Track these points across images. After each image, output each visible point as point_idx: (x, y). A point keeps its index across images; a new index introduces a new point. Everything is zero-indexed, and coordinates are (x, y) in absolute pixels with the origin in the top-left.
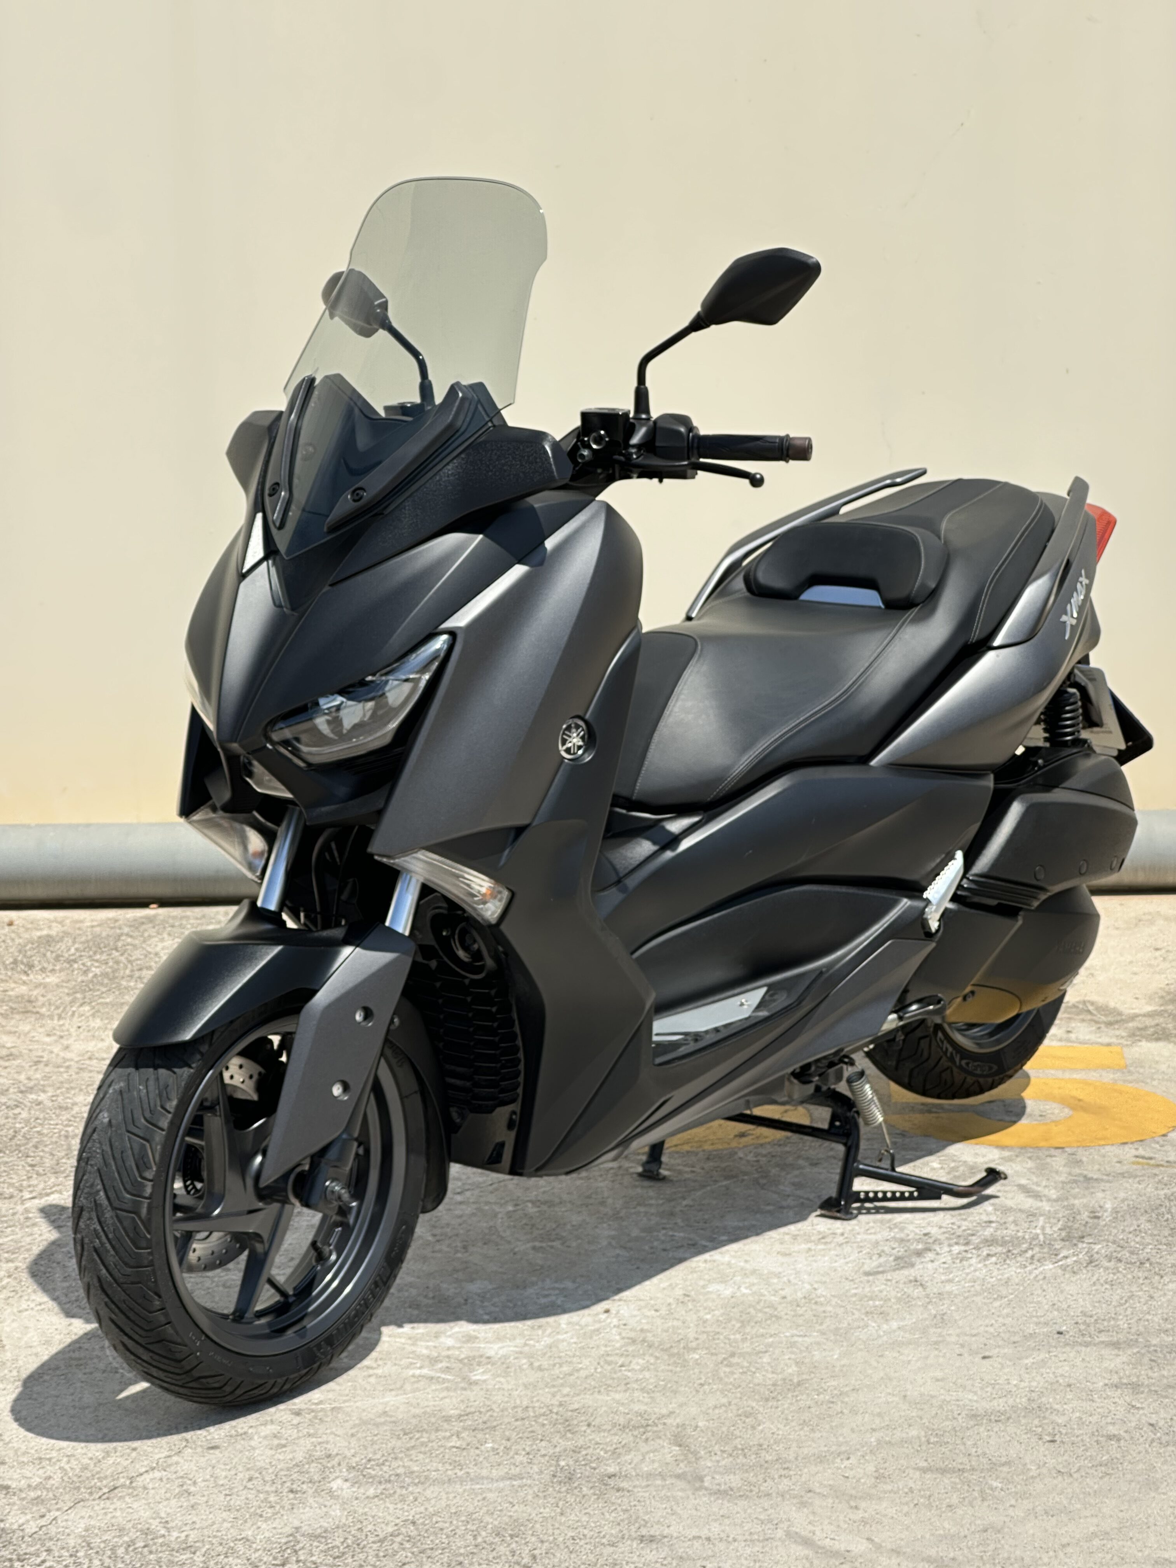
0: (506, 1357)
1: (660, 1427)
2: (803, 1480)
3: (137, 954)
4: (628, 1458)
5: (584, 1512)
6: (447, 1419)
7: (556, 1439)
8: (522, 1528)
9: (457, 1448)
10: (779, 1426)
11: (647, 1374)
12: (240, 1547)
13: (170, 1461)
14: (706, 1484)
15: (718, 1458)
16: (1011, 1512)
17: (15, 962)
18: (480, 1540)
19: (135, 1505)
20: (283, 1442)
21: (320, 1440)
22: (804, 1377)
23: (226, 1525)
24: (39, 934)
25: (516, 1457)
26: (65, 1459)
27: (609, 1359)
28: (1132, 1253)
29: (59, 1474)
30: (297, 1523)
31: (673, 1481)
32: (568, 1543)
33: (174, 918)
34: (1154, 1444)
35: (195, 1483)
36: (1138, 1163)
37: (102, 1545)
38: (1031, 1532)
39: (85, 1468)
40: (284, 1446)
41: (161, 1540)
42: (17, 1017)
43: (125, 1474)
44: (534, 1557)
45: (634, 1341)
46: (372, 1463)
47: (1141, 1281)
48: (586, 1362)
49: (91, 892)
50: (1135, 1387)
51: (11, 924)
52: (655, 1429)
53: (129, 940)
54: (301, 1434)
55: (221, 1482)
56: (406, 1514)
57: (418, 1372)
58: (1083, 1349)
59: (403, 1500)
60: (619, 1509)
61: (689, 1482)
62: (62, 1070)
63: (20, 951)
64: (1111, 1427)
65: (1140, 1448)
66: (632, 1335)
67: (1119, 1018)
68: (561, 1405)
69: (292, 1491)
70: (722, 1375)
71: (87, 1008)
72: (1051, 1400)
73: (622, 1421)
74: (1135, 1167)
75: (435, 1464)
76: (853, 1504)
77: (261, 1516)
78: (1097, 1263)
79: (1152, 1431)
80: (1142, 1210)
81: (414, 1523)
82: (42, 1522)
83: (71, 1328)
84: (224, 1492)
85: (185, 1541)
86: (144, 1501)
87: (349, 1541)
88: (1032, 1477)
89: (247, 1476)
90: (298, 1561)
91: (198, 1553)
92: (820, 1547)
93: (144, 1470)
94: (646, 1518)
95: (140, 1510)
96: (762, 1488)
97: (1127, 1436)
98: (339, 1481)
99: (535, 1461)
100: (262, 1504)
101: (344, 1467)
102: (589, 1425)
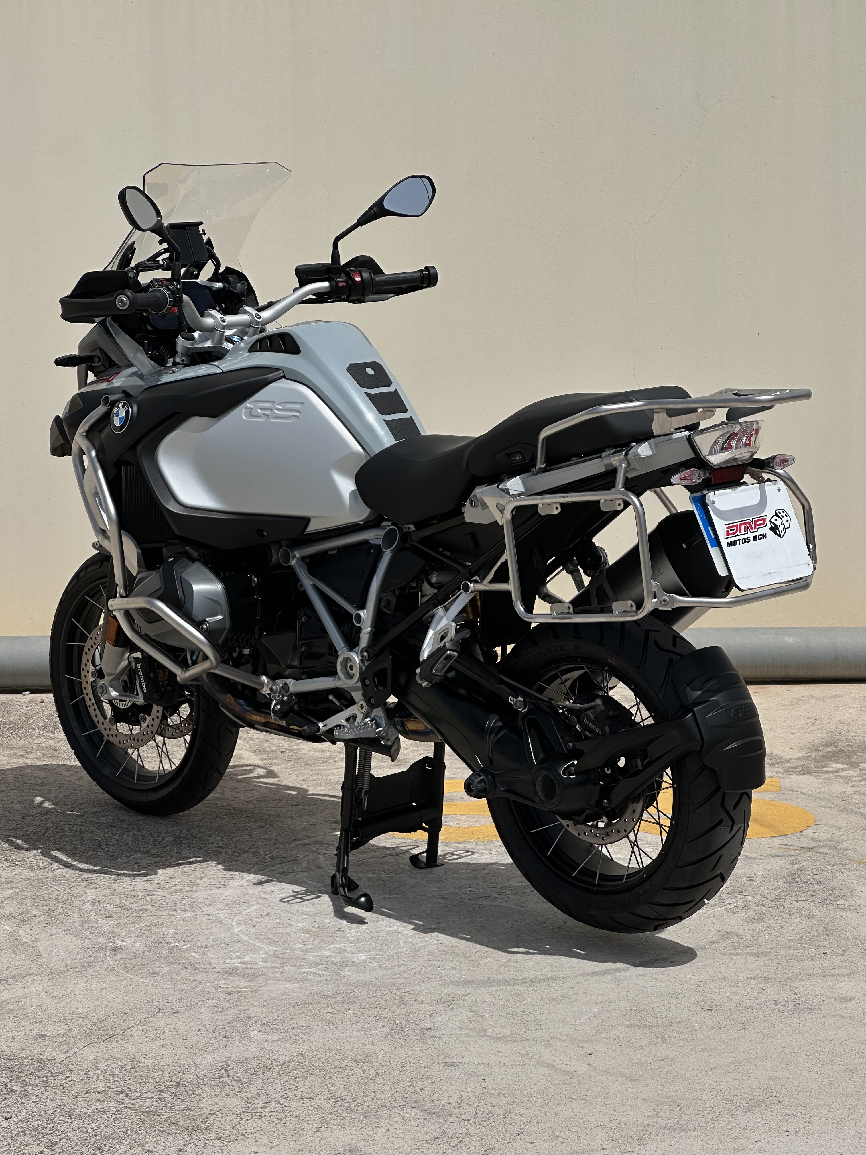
0: (365, 961)
1: (461, 1001)
2: (550, 1031)
4: (439, 1019)
5: (410, 1049)
6: (325, 997)
7: (394, 1008)
8: (370, 1058)
9: (331, 1013)
10: (537, 1001)
11: (454, 972)
12: (192, 1068)
13: (148, 1020)
14: (488, 1034)
15: (496, 1019)
16: (680, 1049)
17: (45, 725)
18: (343, 1064)
19: (126, 1045)
20: (220, 1010)
21: (243, 1008)
22: (555, 973)
23: (183, 1056)
25: (368, 1018)
26: (82, 1019)
27: (430, 963)
28: (772, 901)
29: (78, 1028)
30: (228, 1055)
31: (467, 1031)
32: (400, 1067)
34: (775, 1012)
35: (164, 1033)
36: (782, 848)
37: (105, 1068)
38: (692, 1061)
39: (95, 1024)
40: (221, 1012)
41: (142, 1065)
43: (120, 1028)
44: (378, 1074)
45: (447, 953)
46: (277, 1021)
47: (776, 918)
48: (415, 965)
50: (766, 980)
51: (42, 702)
52: (458, 1002)
54: (231, 1005)
55: (180, 1032)
56: (297, 1050)
57: (307, 970)
58: (735, 957)
59: (296, 1042)
60: (432, 1047)
61: (477, 1033)
62: (77, 792)
63: (49, 719)
64: (748, 1002)
65: (766, 1014)
66: (446, 949)
67: (779, 761)
69: (225, 1037)
70: (502, 972)
72: (712, 986)
73: (437, 998)
74: (780, 851)
75: (316, 1022)
76: (580, 1045)
77: (206, 1051)
78: (749, 907)
79: (774, 1004)
80: (782, 877)
81: (302, 1055)
82: (67, 1055)
83: (85, 944)
84: (182, 1038)
85: (158, 1065)
86: (131, 1043)
87: (261, 1065)
88: (695, 1030)
89: (197, 1029)
90: (228, 1076)
91: (166, 1072)
92: (557, 1069)
93: (132, 1025)
94: (449, 1052)
95: (129, 1047)
96: (523, 1036)
97: (758, 1007)
98: (255, 1031)
99: (380, 1020)
100: (206, 1045)
101: (259, 1023)
102: (415, 1001)
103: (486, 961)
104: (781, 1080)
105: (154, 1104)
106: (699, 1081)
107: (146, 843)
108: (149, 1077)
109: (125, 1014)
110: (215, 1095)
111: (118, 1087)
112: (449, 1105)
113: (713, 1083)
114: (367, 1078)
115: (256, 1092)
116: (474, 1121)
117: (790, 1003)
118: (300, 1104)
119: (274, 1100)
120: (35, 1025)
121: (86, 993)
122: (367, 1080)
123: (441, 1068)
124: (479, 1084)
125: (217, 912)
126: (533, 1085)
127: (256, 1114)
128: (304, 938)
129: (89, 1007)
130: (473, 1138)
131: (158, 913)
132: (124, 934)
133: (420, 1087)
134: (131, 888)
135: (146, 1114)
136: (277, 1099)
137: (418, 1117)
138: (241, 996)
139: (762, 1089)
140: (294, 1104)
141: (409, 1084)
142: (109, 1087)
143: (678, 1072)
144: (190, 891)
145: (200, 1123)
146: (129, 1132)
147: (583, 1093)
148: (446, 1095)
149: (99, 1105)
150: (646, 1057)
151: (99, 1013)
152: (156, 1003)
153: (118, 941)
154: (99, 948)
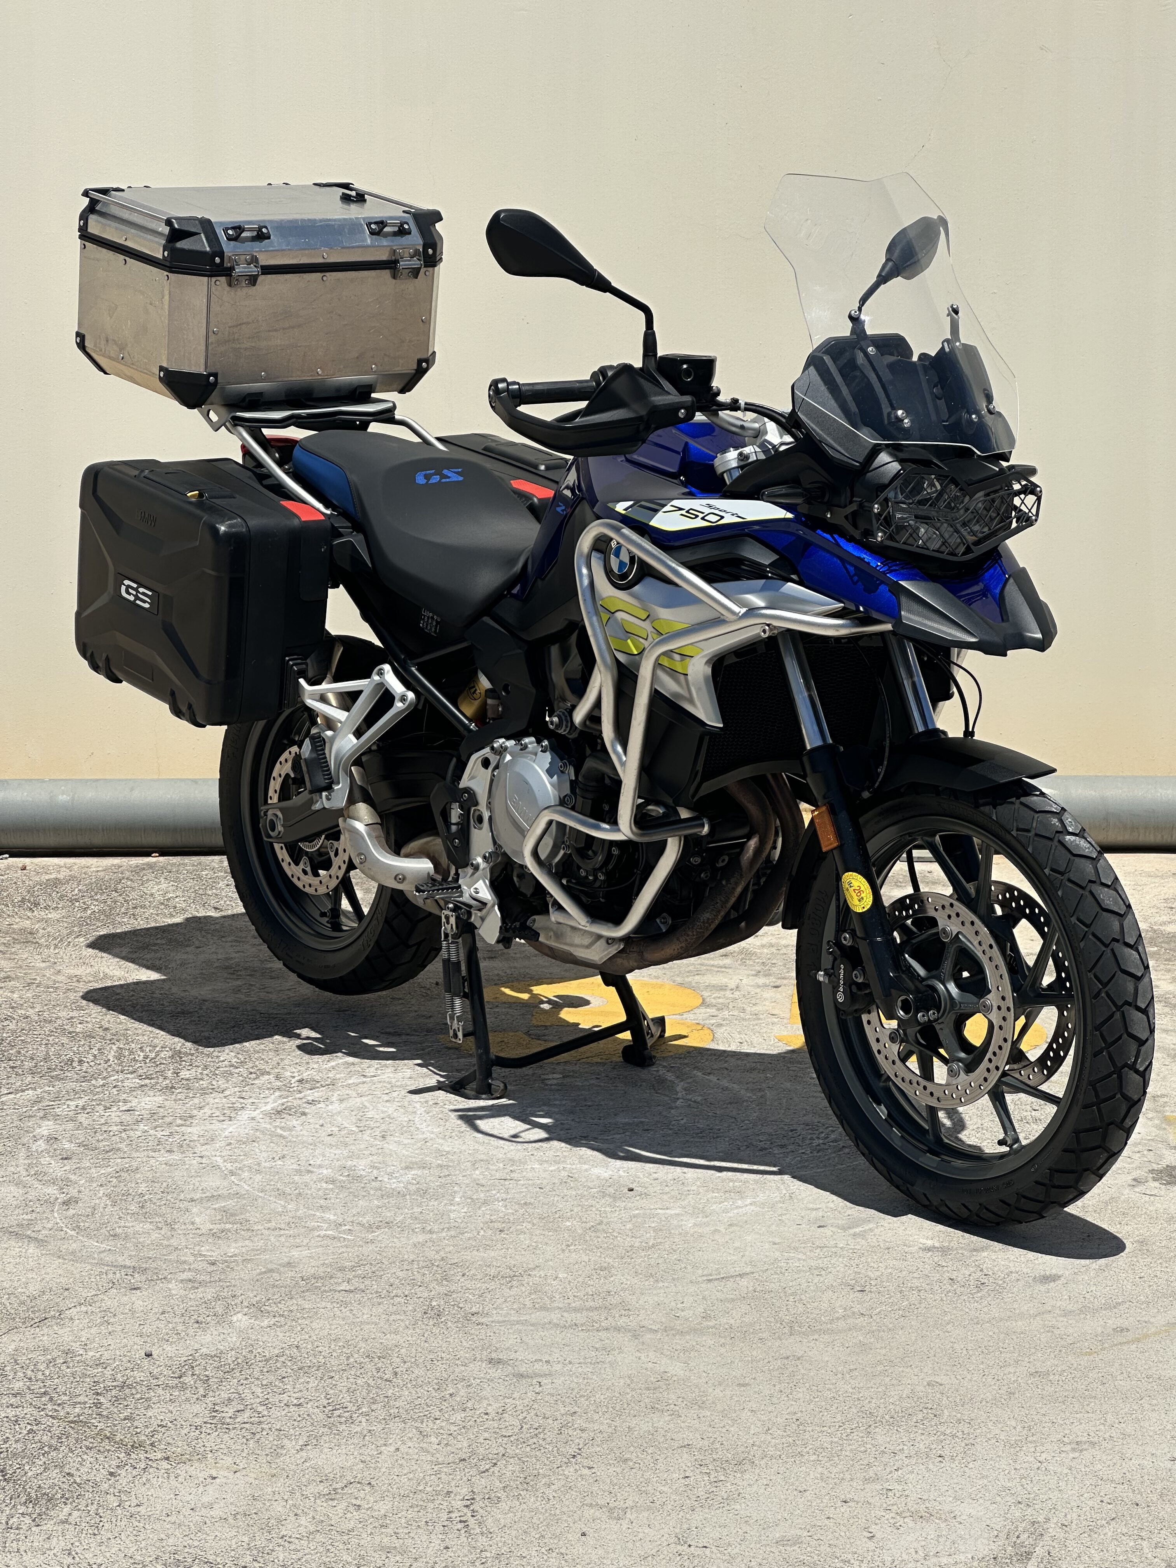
0: (403, 1222)
1: (525, 1277)
2: (640, 1318)
3: (133, 895)
4: (491, 1301)
5: (445, 1340)
6: (342, 1269)
7: (434, 1284)
8: (390, 1352)
9: (346, 1291)
10: (629, 1278)
11: (522, 1237)
13: (96, 1299)
15: (569, 1301)
16: (812, 1344)
17: (23, 900)
18: (352, 1360)
19: (61, 1332)
20: (196, 1285)
21: (228, 1284)
22: (659, 1241)
23: (135, 1347)
24: (47, 878)
25: (395, 1298)
26: (6, 1297)
27: (492, 1225)
30: (197, 1346)
32: (427, 1364)
33: (173, 865)
35: (115, 1315)
37: (28, 1361)
38: (827, 1359)
39: (23, 1303)
40: (197, 1288)
41: (78, 1358)
42: (18, 946)
43: (56, 1308)
44: (396, 1374)
46: (270, 1301)
48: (471, 1227)
49: (98, 840)
51: (24, 868)
52: (520, 1279)
53: (129, 883)
54: (212, 1279)
55: (137, 1315)
56: (292, 1340)
57: (323, 1233)
59: (291, 1329)
60: (476, 1338)
62: (51, 990)
63: (29, 892)
64: (915, 1281)
65: (937, 1297)
68: (443, 1259)
69: (197, 1322)
70: (588, 1238)
71: (82, 939)
72: (869, 1260)
73: (493, 1271)
75: (324, 1304)
79: (950, 1284)
81: (297, 1347)
83: (28, 1195)
84: (139, 1323)
85: (99, 1360)
86: (69, 1329)
87: (239, 1361)
88: (838, 1319)
89: (161, 1311)
90: (193, 1375)
91: (108, 1368)
93: (73, 1305)
94: (497, 1346)
95: (65, 1335)
96: (603, 1324)
97: (927, 1287)
98: (240, 1315)
99: (411, 1301)
100: (170, 1332)
101: (245, 1304)
102: (463, 1275)
103: (568, 1224)
104: (941, 1388)
105: (86, 1411)
106: (831, 1386)
107: (134, 1060)
108: (85, 1375)
109: (67, 1289)
110: (171, 1400)
111: (40, 1388)
112: (486, 1417)
113: (851, 1390)
114: (381, 1378)
115: (226, 1396)
116: (516, 1437)
117: (971, 1283)
118: (285, 1412)
119: (249, 1407)
121: (18, 1260)
122: (379, 1381)
124: (531, 1388)
125: (213, 1153)
126: (604, 1391)
127: (224, 1426)
128: (327, 1189)
129: (19, 1280)
130: (512, 1460)
131: (135, 1155)
132: (82, 1182)
133: (451, 1391)
134: (103, 1121)
135: (73, 1425)
136: (254, 1406)
137: (442, 1431)
138: (228, 1267)
139: (915, 1399)
140: (275, 1412)
141: (436, 1387)
142: (29, 1388)
143: (803, 1375)
144: (182, 1125)
145: (143, 1438)
146: (46, 1449)
147: (671, 1402)
148: (485, 1402)
149: (11, 1412)
150: (764, 1354)
151: (31, 1288)
152: (111, 1276)
153: (73, 1192)
154: (46, 1201)
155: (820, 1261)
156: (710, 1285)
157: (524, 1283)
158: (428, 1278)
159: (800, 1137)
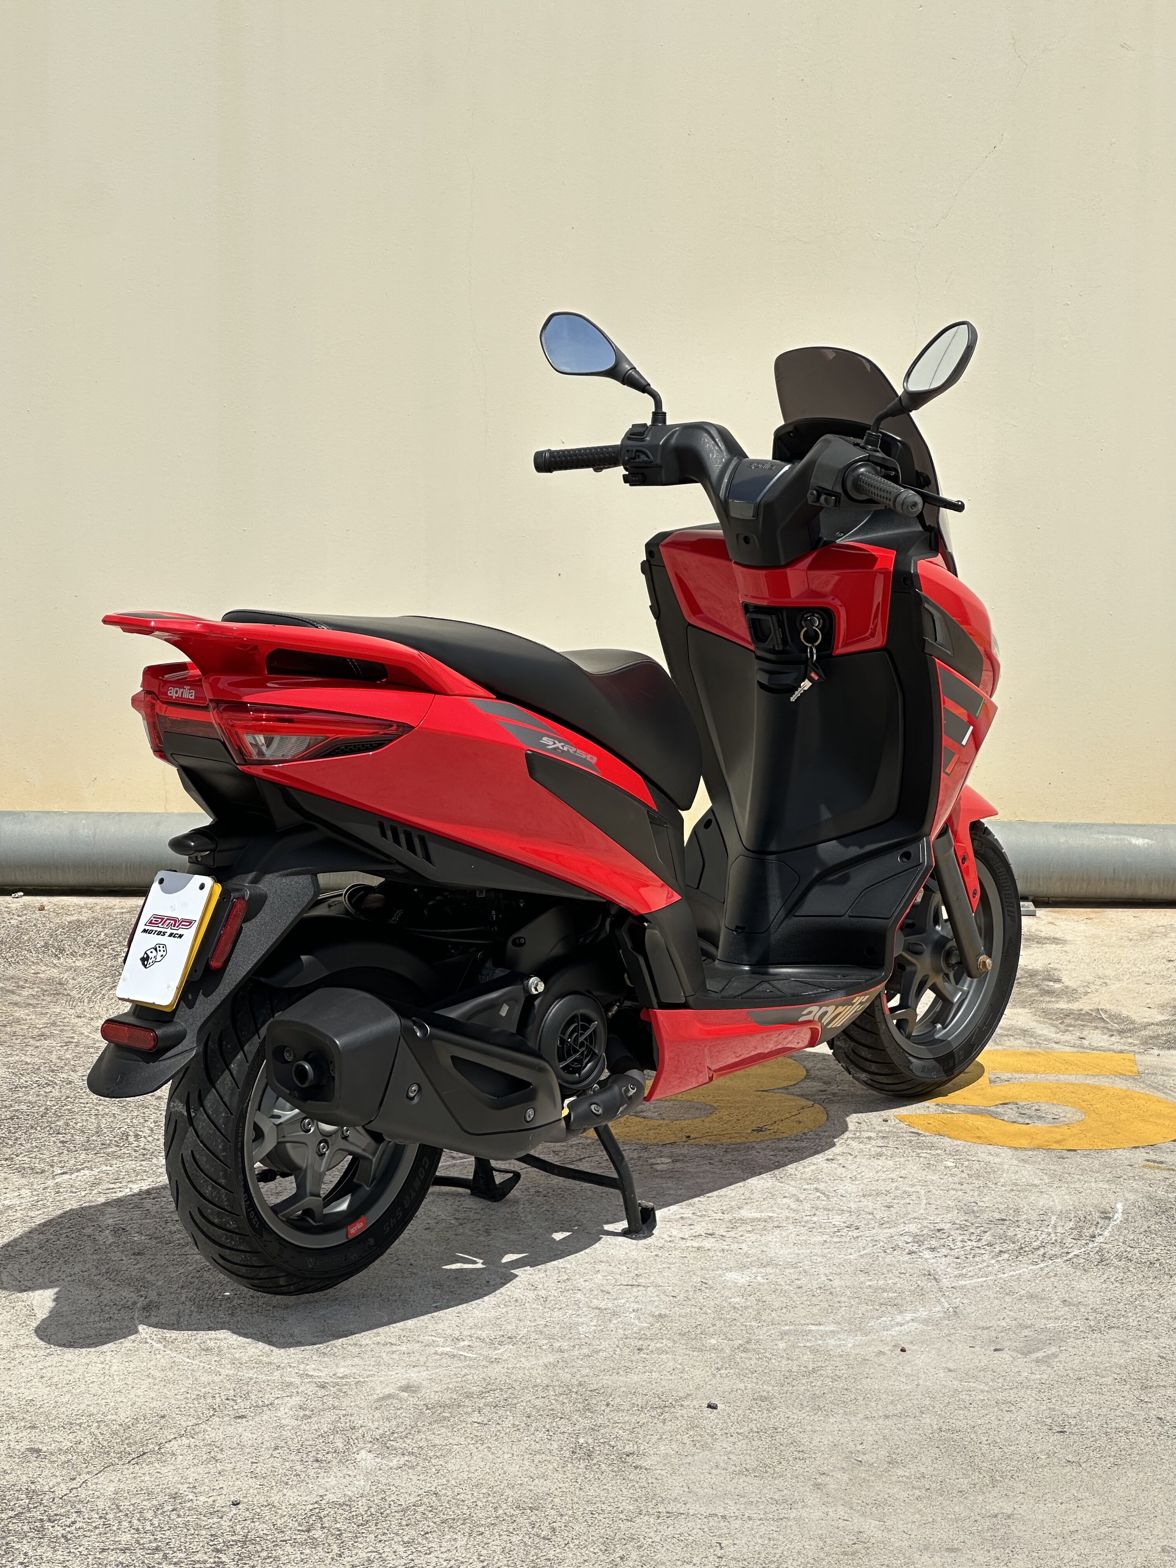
0: (528, 1337)
2: (818, 1463)
4: (645, 1437)
5: (602, 1487)
6: (469, 1396)
7: (577, 1416)
8: (541, 1501)
9: (478, 1423)
10: (795, 1411)
11: (665, 1358)
12: (266, 1511)
13: (197, 1429)
16: (1020, 1498)
17: (46, 945)
18: (500, 1512)
19: (164, 1470)
20: (308, 1413)
21: (344, 1412)
22: (819, 1364)
23: (251, 1491)
24: (69, 919)
25: (537, 1433)
26: (95, 1425)
27: (628, 1342)
28: (1142, 1253)
29: (90, 1439)
30: (322, 1492)
32: (587, 1517)
34: (1162, 1437)
35: (222, 1450)
36: (1150, 1167)
37: (131, 1508)
38: (1041, 1517)
39: (115, 1433)
40: (310, 1417)
41: (188, 1504)
42: (49, 999)
43: (154, 1440)
44: (554, 1530)
46: (396, 1435)
47: (1151, 1280)
48: (605, 1344)
50: (1143, 1382)
51: (42, 908)
52: (672, 1410)
54: (325, 1406)
55: (247, 1451)
56: (429, 1485)
57: (440, 1350)
59: (425, 1470)
60: (636, 1485)
62: (92, 1050)
63: (51, 935)
64: (1119, 1420)
65: (1148, 1440)
67: (1132, 1026)
68: (580, 1384)
69: (317, 1461)
70: (739, 1360)
72: (1061, 1393)
73: (640, 1401)
74: (1146, 1170)
75: (456, 1439)
77: (287, 1484)
78: (1108, 1262)
79: (1159, 1425)
80: (1153, 1212)
81: (436, 1494)
82: (73, 1485)
83: (101, 1299)
84: (251, 1460)
85: (212, 1506)
86: (172, 1467)
87: (373, 1510)
88: (1041, 1466)
89: (273, 1446)
90: (323, 1528)
91: (225, 1518)
93: (173, 1436)
94: (663, 1495)
95: (169, 1475)
96: (776, 1469)
97: (1135, 1429)
98: (364, 1453)
99: (555, 1437)
100: (287, 1472)
101: (368, 1439)
102: (608, 1405)
103: (713, 1341)
108: (199, 1527)
109: (163, 1417)
110: (302, 1560)
111: (150, 1542)
113: (1076, 1557)
114: (538, 1535)
120: (25, 1433)
121: (102, 1379)
122: (537, 1540)
123: (652, 1520)
124: (711, 1550)
129: (107, 1404)
132: (160, 1283)
133: (621, 1553)
138: (340, 1390)
141: (603, 1548)
142: (138, 1542)
143: (1019, 1538)
150: (968, 1512)
151: (122, 1416)
152: (210, 1400)
153: (153, 1295)
154: (124, 1306)
155: (1005, 1394)
156: (887, 1422)
157: (678, 1415)
158: (568, 1408)
159: (950, 1238)
